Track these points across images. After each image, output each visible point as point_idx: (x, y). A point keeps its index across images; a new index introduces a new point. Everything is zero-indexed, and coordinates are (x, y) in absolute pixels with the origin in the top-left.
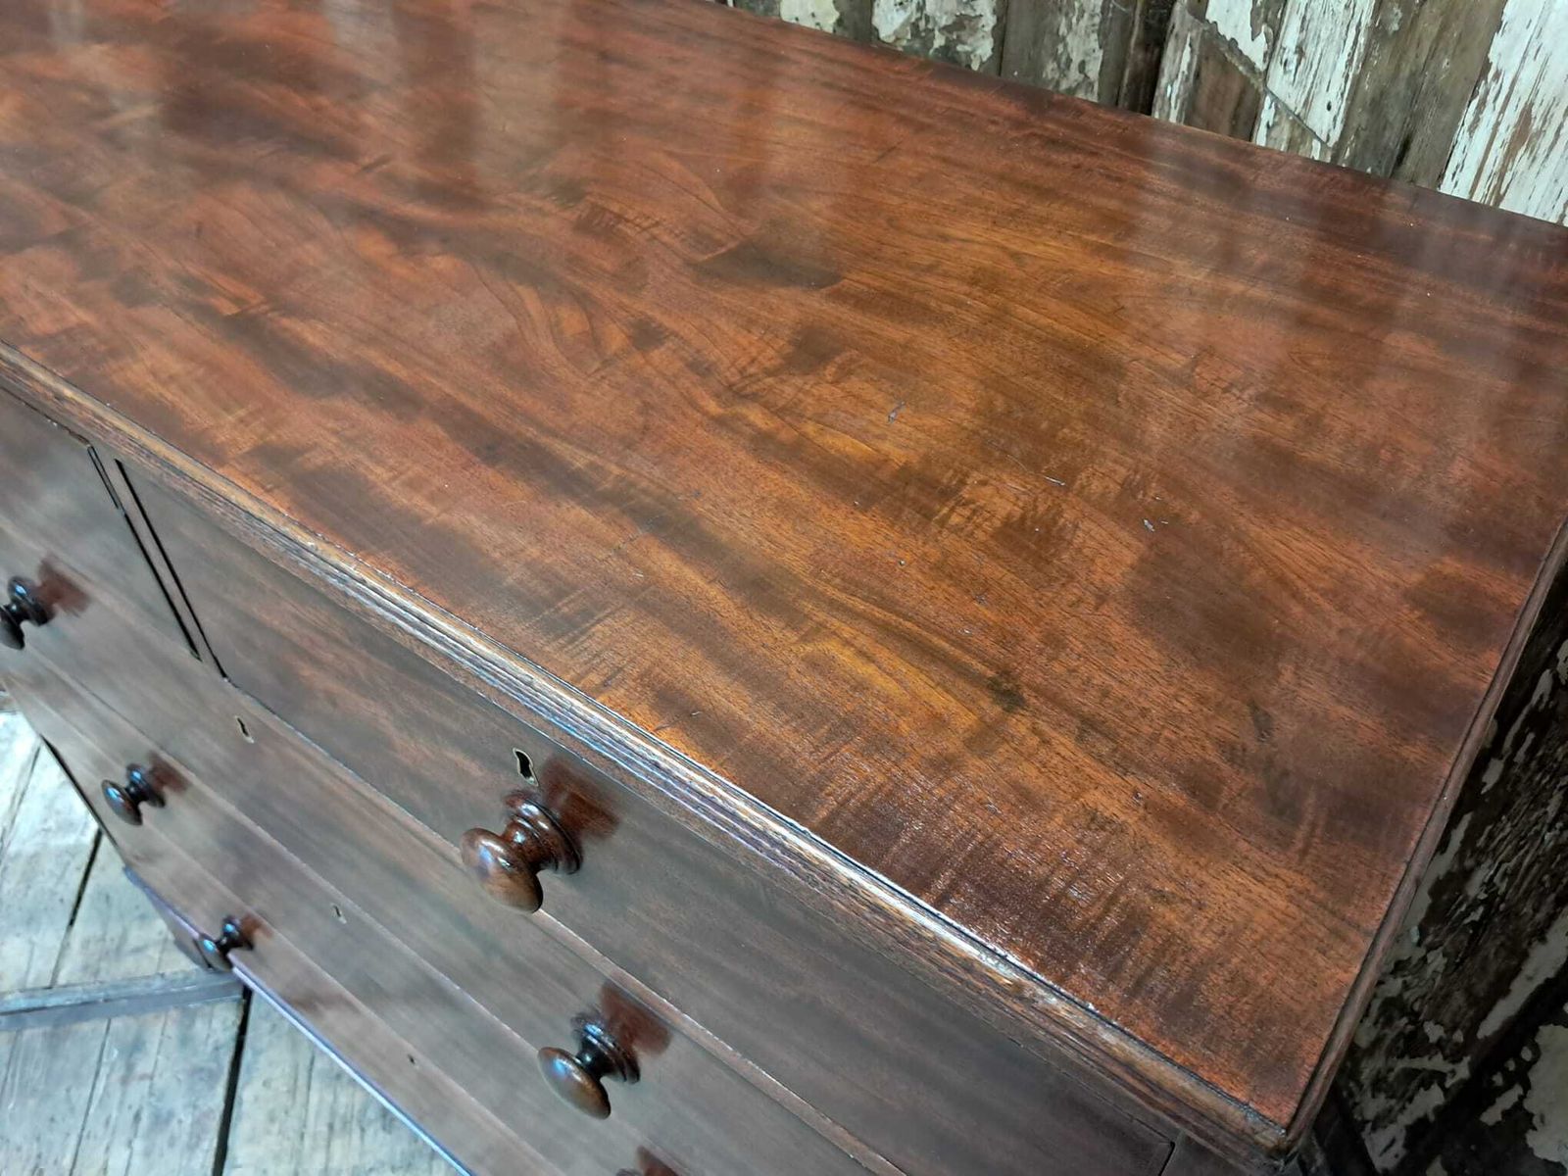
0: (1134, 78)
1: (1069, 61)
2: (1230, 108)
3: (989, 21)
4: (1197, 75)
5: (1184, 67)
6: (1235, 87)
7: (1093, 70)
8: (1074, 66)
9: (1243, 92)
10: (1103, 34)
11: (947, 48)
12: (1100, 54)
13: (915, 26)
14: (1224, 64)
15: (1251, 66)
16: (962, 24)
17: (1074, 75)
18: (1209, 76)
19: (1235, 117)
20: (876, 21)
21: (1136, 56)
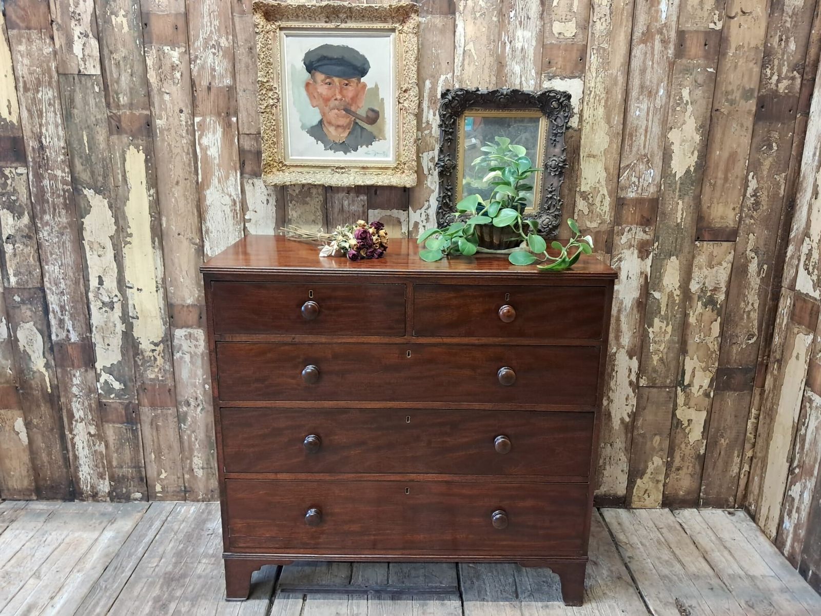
0: (769, 309)
1: (748, 302)
2: (808, 312)
3: (724, 289)
4: (794, 305)
5: (788, 304)
6: (810, 306)
7: (756, 306)
8: (750, 304)
9: (813, 307)
10: (759, 296)
11: (710, 296)
12: (758, 301)
13: (702, 289)
14: (805, 300)
15: (816, 299)
16: (715, 289)
17: (750, 307)
18: (798, 305)
19: (811, 313)
20: (690, 287)
21: (770, 303)
